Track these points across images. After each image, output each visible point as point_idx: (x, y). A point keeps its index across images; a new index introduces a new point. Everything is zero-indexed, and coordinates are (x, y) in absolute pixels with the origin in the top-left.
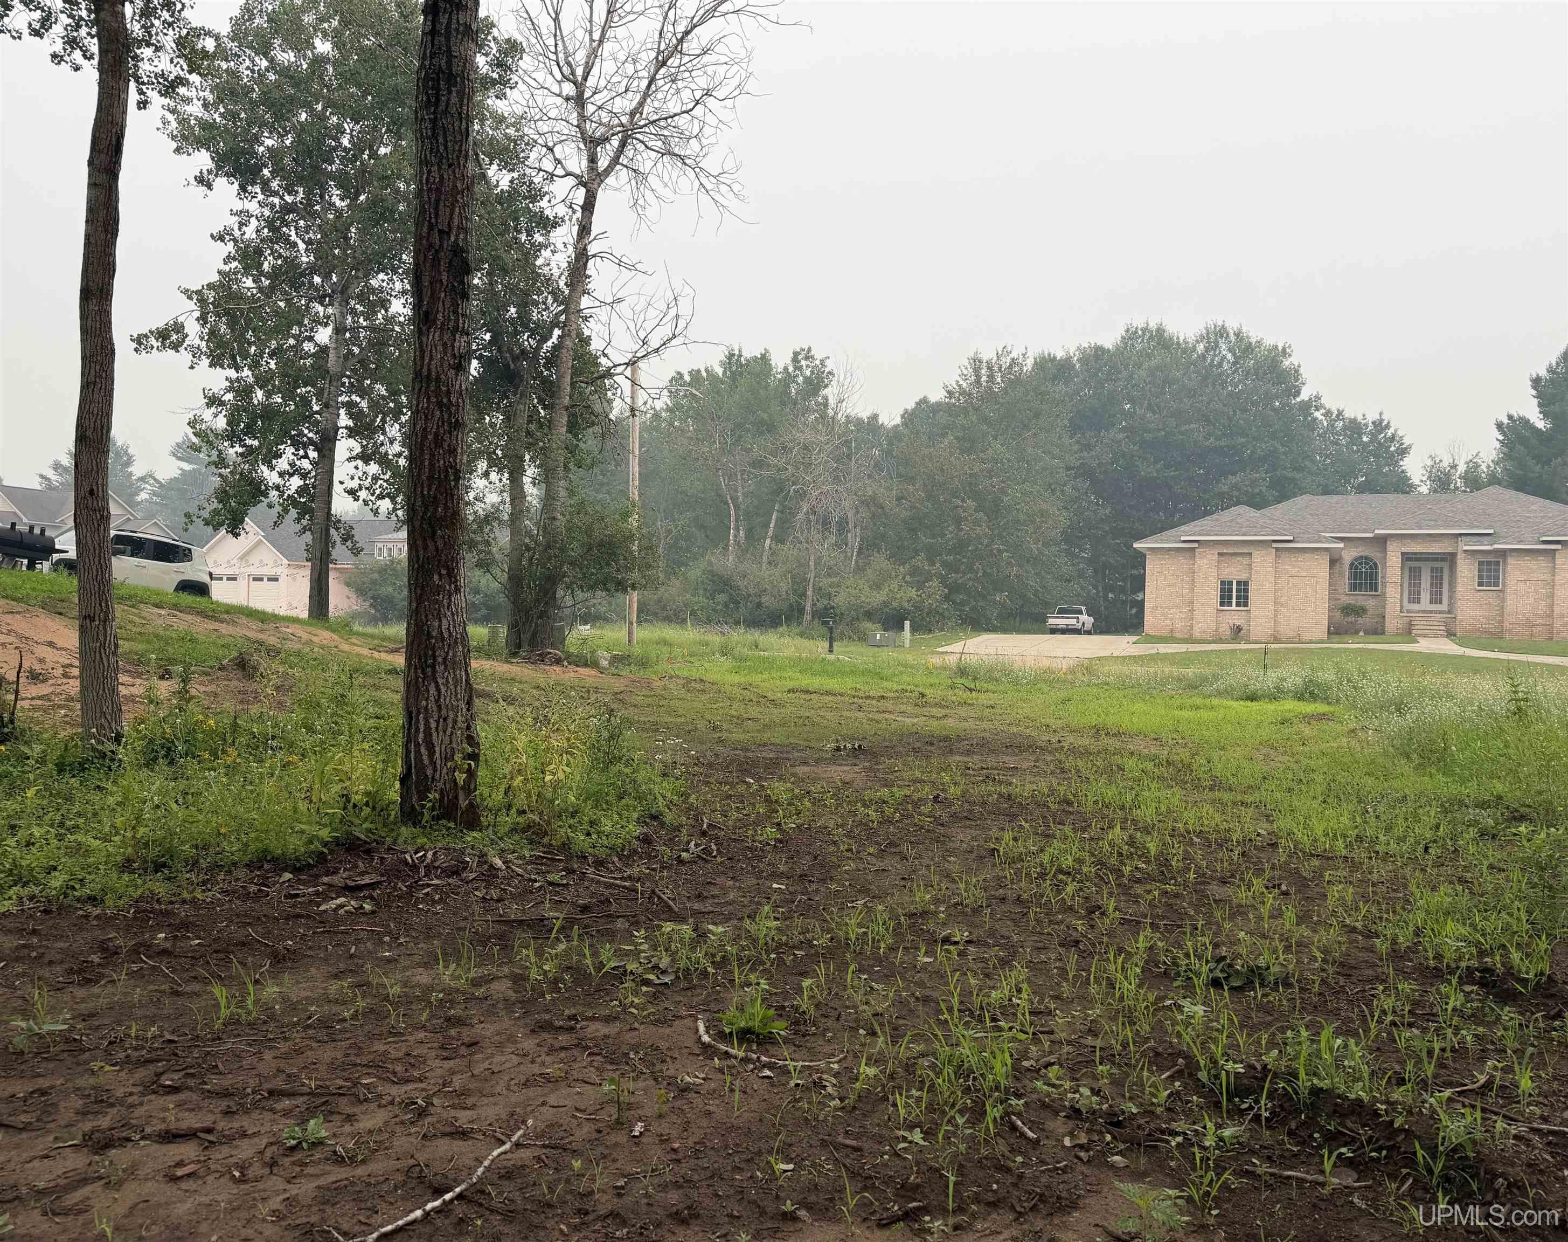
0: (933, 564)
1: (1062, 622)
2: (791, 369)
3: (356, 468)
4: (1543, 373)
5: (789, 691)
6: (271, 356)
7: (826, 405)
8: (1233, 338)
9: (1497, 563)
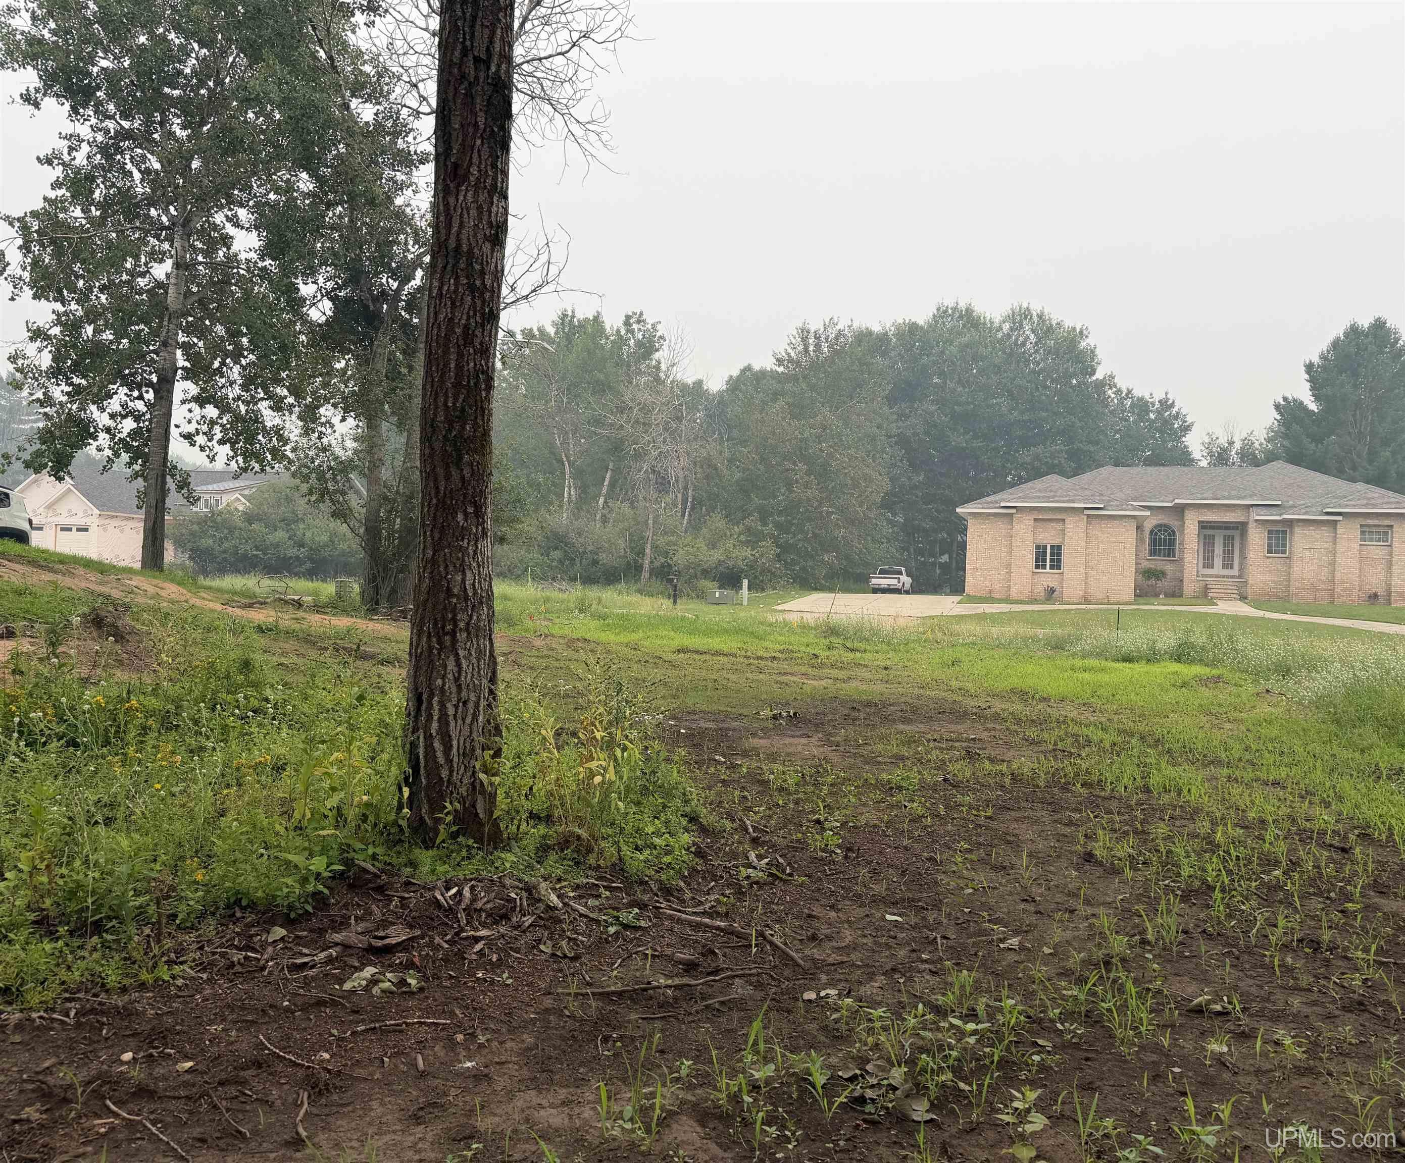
0: (765, 524)
1: (884, 582)
2: (623, 332)
3: (190, 411)
4: (1316, 360)
5: (679, 651)
6: (102, 289)
7: (658, 367)
8: (1035, 319)
9: (1285, 532)
